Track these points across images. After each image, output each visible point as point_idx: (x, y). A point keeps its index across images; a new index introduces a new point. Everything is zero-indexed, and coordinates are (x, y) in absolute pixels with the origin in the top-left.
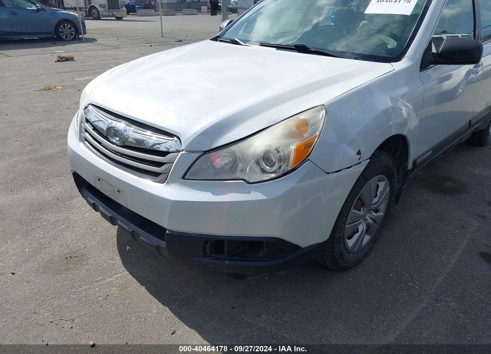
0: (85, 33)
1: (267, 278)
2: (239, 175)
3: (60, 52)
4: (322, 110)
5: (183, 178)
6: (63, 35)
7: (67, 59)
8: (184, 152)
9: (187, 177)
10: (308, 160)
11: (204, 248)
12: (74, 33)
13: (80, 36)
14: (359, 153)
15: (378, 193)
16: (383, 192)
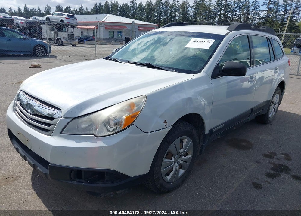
0: (50, 53)
1: (112, 195)
2: (93, 132)
3: (33, 62)
4: (144, 97)
5: (61, 133)
6: (37, 53)
7: (37, 67)
8: (62, 118)
9: (63, 132)
10: (133, 124)
11: (70, 175)
12: (44, 52)
13: (48, 54)
14: (165, 122)
15: (183, 146)
16: (186, 146)
